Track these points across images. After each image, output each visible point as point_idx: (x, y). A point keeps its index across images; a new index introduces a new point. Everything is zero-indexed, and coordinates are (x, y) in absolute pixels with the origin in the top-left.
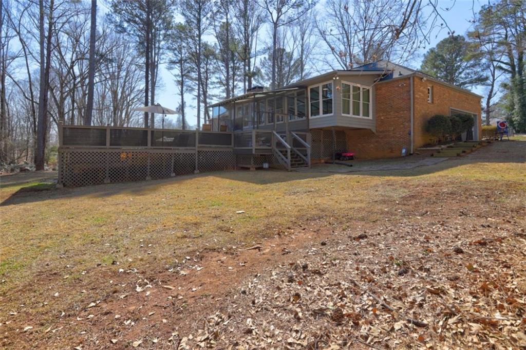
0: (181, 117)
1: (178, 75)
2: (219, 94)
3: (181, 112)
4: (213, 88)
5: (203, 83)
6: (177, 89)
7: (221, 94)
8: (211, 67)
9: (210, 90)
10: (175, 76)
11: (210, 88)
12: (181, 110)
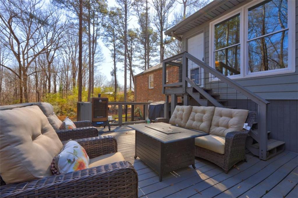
0: (114, 78)
1: (112, 50)
2: (139, 64)
3: (114, 74)
4: (136, 60)
5: (128, 56)
6: (112, 59)
7: (141, 64)
8: (134, 47)
9: (134, 62)
10: (111, 50)
11: (133, 61)
12: (114, 73)
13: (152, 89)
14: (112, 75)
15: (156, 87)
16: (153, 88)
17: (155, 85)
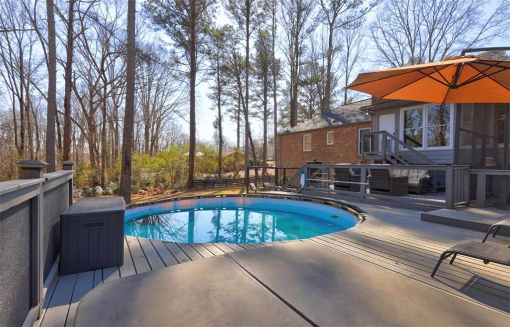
0: (219, 132)
3: (218, 126)
12: (218, 124)
13: (309, 152)
14: (216, 127)
15: (315, 150)
16: (310, 150)
17: (314, 148)
